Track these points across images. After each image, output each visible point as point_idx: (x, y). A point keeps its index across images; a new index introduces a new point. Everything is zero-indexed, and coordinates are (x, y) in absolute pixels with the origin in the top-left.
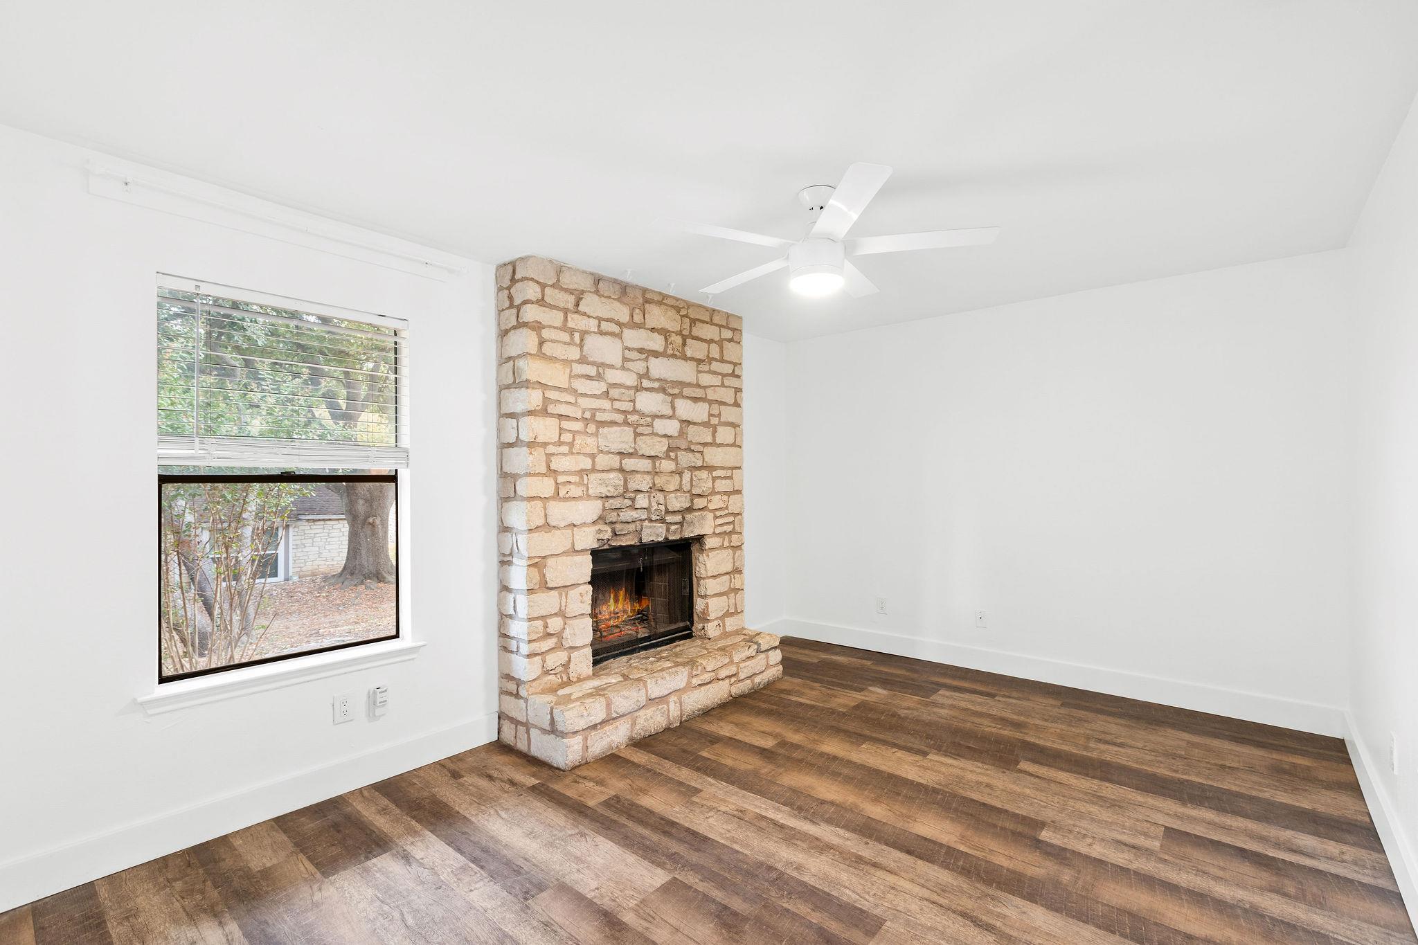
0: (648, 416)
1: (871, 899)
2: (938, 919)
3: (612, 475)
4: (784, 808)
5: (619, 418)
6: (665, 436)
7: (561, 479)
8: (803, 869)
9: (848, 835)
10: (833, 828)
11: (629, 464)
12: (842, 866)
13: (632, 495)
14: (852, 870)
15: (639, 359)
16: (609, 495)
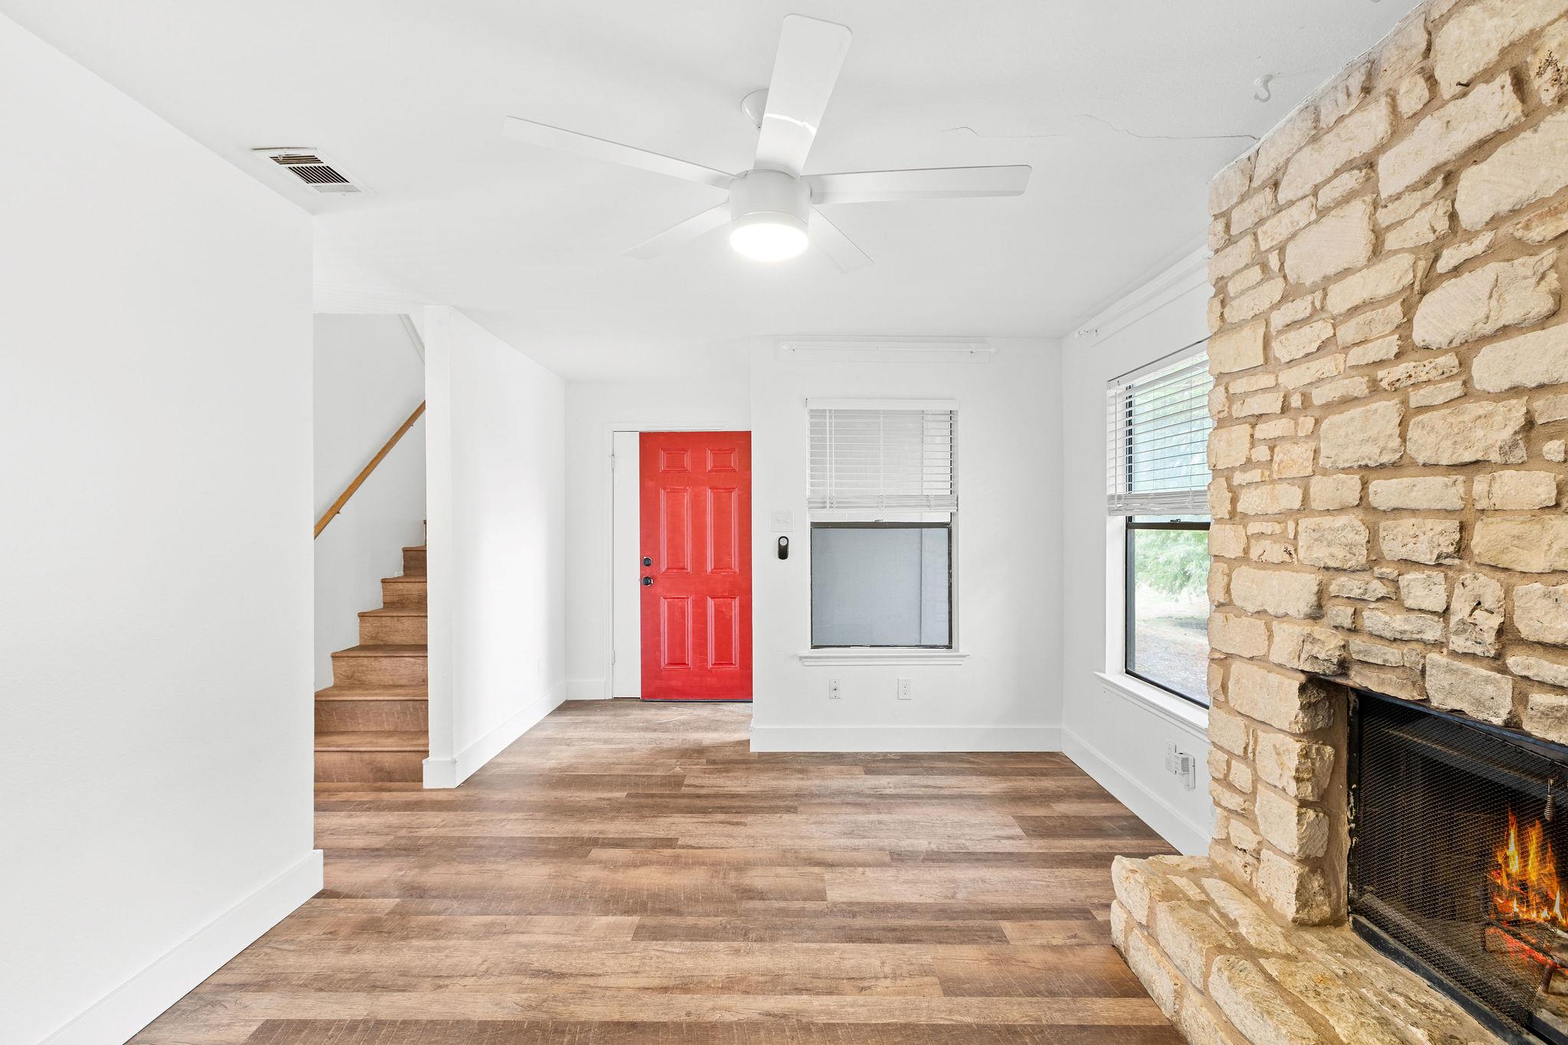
0: (1440, 351)
1: (653, 953)
2: (586, 961)
3: (1341, 520)
4: (822, 1019)
5: (1358, 386)
6: (1515, 391)
7: (1254, 528)
8: (732, 952)
9: (716, 1017)
10: (741, 1017)
11: (1385, 491)
12: (697, 973)
13: (1389, 571)
14: (686, 974)
15: (1424, 205)
16: (1332, 564)
